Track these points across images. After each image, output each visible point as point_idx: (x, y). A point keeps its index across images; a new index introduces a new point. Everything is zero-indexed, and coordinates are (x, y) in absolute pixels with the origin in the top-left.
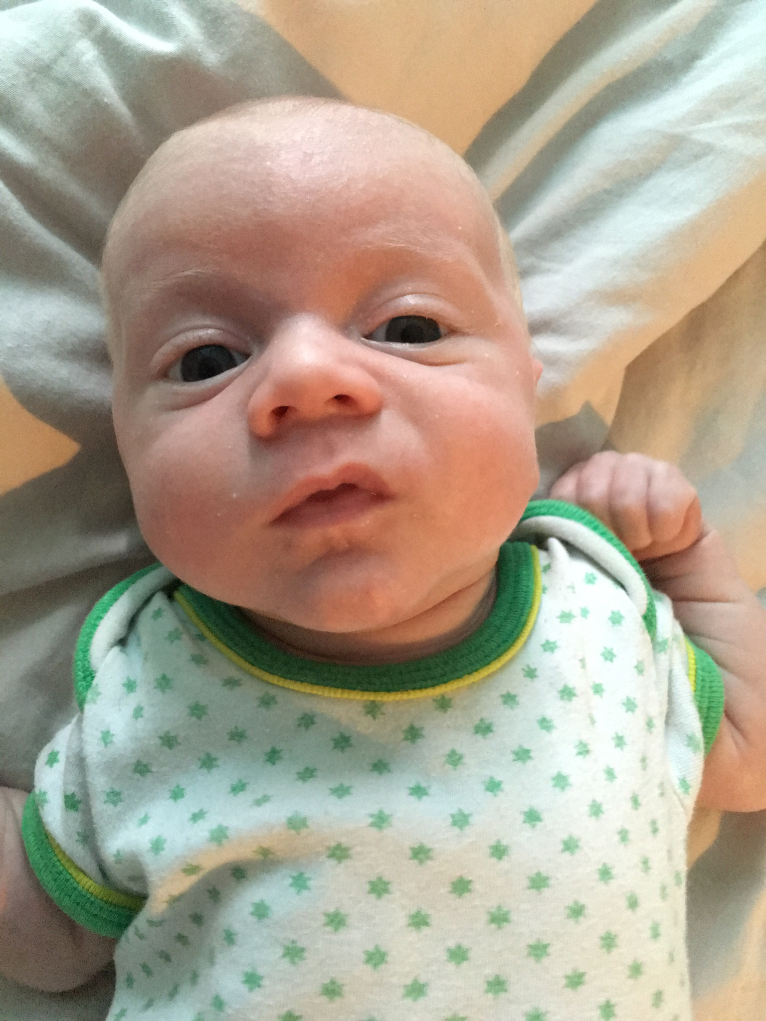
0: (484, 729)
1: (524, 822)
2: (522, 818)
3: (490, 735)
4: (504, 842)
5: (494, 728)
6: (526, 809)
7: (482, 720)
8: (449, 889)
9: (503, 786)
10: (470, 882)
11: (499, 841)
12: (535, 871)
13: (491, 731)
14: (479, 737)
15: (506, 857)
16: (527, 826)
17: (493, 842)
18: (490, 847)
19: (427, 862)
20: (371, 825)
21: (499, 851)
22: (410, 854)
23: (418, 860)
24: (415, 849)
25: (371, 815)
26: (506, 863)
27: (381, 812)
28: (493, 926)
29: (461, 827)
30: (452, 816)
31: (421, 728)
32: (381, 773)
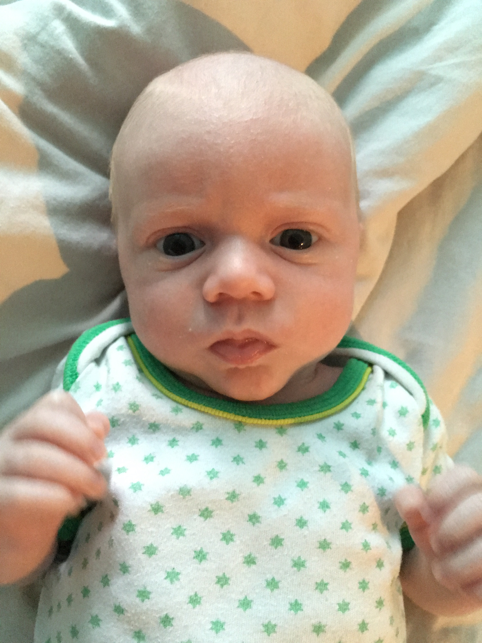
0: (303, 449)
1: (319, 508)
2: (318, 505)
3: (307, 453)
4: (305, 518)
5: (310, 450)
6: (321, 500)
7: (304, 444)
8: (269, 542)
9: (309, 485)
10: (283, 539)
11: (302, 517)
12: (323, 538)
14: (300, 454)
15: (305, 527)
16: (321, 511)
17: (298, 518)
18: (297, 520)
19: (257, 524)
20: (227, 499)
21: (301, 523)
22: (248, 518)
23: (252, 522)
24: (251, 516)
25: (228, 493)
26: (305, 531)
27: (234, 492)
28: (295, 569)
29: (279, 506)
30: (275, 499)
31: (266, 442)
32: (238, 464)
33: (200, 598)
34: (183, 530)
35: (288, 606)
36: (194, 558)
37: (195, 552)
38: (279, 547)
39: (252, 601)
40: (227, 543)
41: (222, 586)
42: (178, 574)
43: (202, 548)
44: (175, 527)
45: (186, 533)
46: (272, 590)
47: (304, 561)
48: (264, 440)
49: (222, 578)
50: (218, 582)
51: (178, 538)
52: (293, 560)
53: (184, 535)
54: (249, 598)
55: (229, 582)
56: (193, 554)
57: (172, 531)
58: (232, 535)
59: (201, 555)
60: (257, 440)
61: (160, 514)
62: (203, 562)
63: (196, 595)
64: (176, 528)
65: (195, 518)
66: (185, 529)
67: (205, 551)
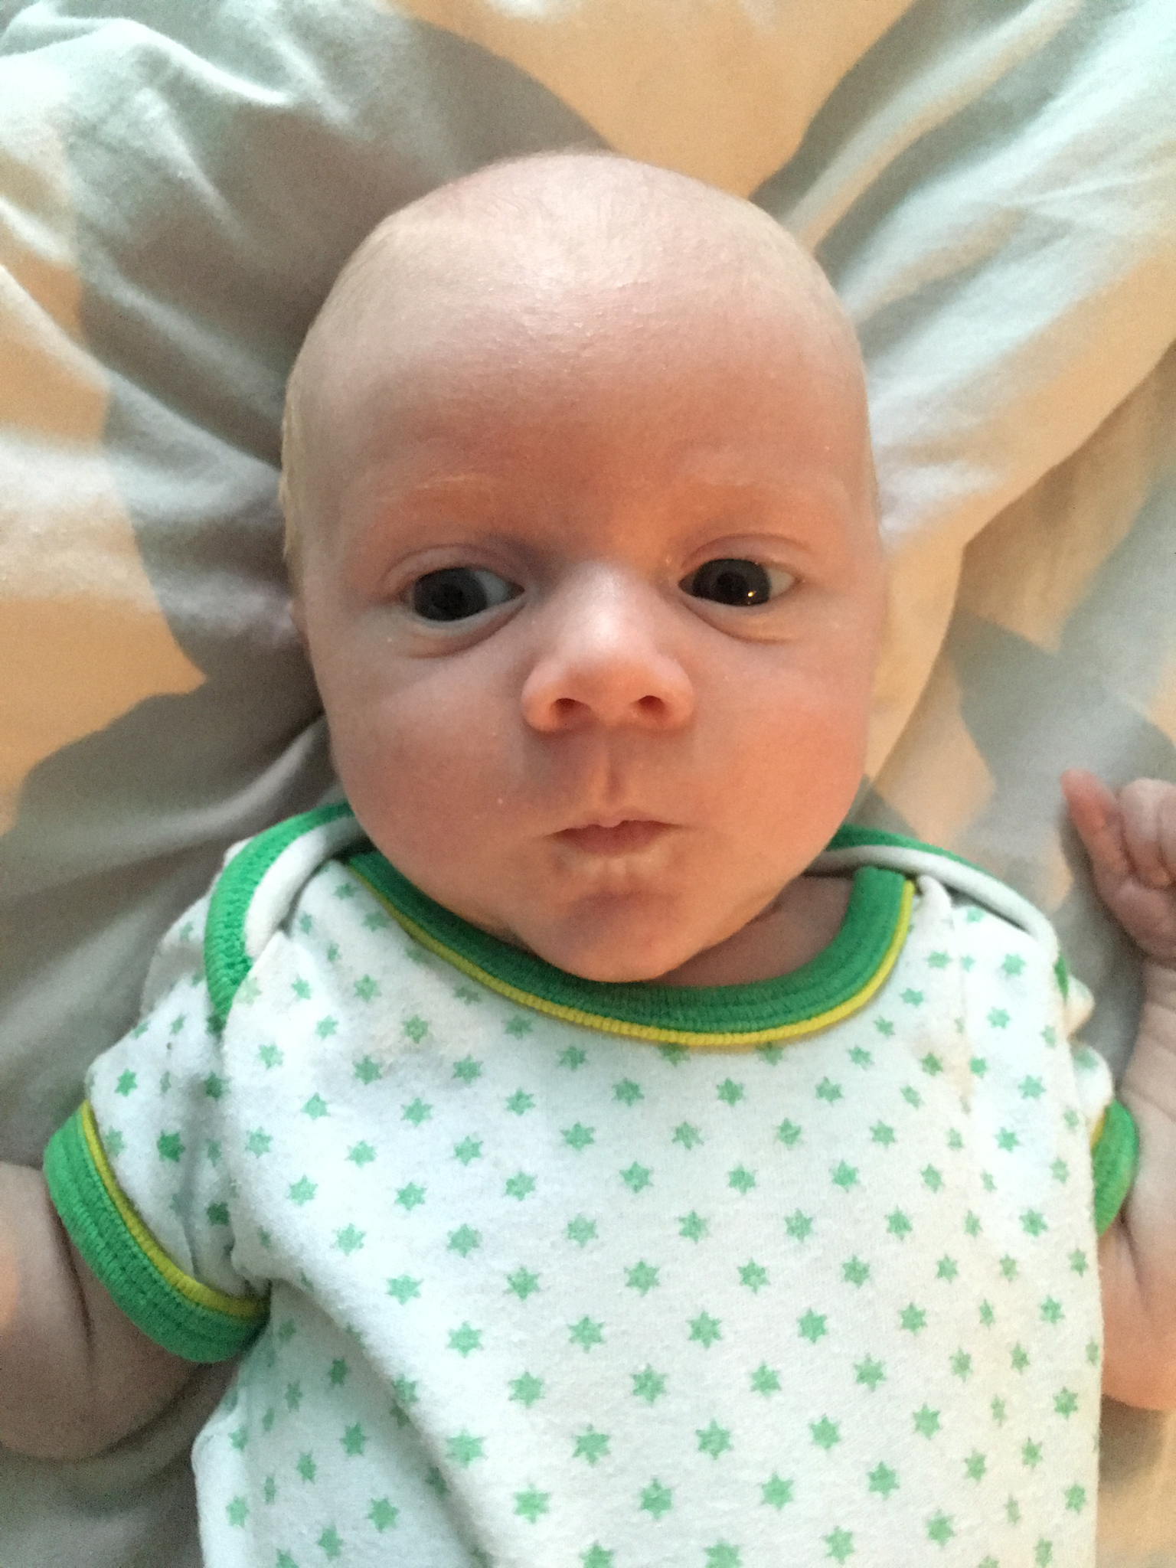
0: (829, 1092)
2: (886, 1224)
3: (837, 1102)
4: (863, 1259)
5: (843, 1093)
6: (891, 1211)
7: (826, 1080)
8: (797, 1328)
9: (859, 1176)
11: (855, 1259)
12: (906, 1303)
13: (840, 1096)
14: (824, 1101)
15: (866, 1282)
16: (893, 1236)
17: (847, 1259)
18: (844, 1266)
19: (762, 1288)
20: (683, 1233)
21: (856, 1273)
22: (739, 1277)
23: (751, 1285)
24: (745, 1269)
25: (682, 1220)
26: (867, 1291)
27: (694, 1214)
28: (864, 1386)
29: (801, 1236)
30: (788, 1220)
31: (742, 1087)
32: (689, 1146)
33: (669, 1492)
34: (596, 1326)
35: (867, 1481)
36: (635, 1392)
37: (635, 1377)
38: (821, 1338)
39: (790, 1483)
40: (707, 1344)
41: (715, 1454)
42: (604, 1438)
43: (649, 1367)
44: (575, 1322)
45: (605, 1332)
46: (828, 1447)
47: (880, 1365)
48: (736, 1080)
49: (711, 1435)
50: (703, 1447)
51: (587, 1349)
52: (856, 1367)
53: (600, 1340)
54: (784, 1477)
55: (731, 1441)
56: (631, 1383)
57: (569, 1334)
58: (714, 1323)
59: (649, 1384)
60: (721, 1080)
61: (531, 1296)
62: (659, 1397)
63: (656, 1486)
64: (578, 1326)
65: (619, 1291)
66: (600, 1326)
67: (658, 1370)
